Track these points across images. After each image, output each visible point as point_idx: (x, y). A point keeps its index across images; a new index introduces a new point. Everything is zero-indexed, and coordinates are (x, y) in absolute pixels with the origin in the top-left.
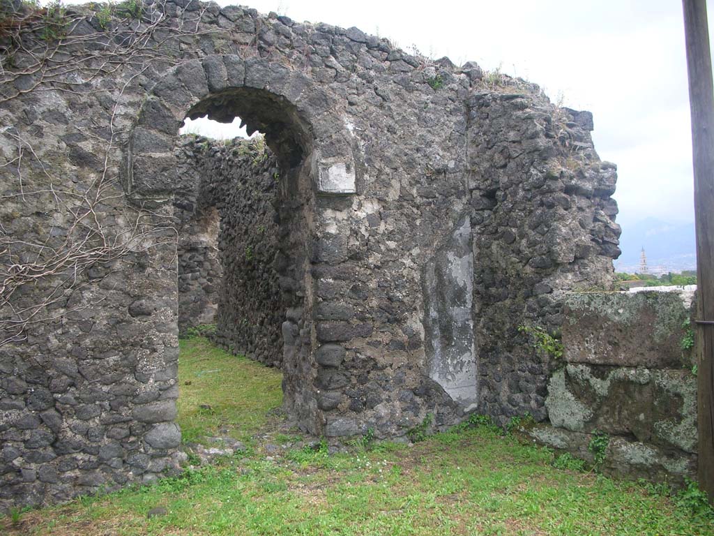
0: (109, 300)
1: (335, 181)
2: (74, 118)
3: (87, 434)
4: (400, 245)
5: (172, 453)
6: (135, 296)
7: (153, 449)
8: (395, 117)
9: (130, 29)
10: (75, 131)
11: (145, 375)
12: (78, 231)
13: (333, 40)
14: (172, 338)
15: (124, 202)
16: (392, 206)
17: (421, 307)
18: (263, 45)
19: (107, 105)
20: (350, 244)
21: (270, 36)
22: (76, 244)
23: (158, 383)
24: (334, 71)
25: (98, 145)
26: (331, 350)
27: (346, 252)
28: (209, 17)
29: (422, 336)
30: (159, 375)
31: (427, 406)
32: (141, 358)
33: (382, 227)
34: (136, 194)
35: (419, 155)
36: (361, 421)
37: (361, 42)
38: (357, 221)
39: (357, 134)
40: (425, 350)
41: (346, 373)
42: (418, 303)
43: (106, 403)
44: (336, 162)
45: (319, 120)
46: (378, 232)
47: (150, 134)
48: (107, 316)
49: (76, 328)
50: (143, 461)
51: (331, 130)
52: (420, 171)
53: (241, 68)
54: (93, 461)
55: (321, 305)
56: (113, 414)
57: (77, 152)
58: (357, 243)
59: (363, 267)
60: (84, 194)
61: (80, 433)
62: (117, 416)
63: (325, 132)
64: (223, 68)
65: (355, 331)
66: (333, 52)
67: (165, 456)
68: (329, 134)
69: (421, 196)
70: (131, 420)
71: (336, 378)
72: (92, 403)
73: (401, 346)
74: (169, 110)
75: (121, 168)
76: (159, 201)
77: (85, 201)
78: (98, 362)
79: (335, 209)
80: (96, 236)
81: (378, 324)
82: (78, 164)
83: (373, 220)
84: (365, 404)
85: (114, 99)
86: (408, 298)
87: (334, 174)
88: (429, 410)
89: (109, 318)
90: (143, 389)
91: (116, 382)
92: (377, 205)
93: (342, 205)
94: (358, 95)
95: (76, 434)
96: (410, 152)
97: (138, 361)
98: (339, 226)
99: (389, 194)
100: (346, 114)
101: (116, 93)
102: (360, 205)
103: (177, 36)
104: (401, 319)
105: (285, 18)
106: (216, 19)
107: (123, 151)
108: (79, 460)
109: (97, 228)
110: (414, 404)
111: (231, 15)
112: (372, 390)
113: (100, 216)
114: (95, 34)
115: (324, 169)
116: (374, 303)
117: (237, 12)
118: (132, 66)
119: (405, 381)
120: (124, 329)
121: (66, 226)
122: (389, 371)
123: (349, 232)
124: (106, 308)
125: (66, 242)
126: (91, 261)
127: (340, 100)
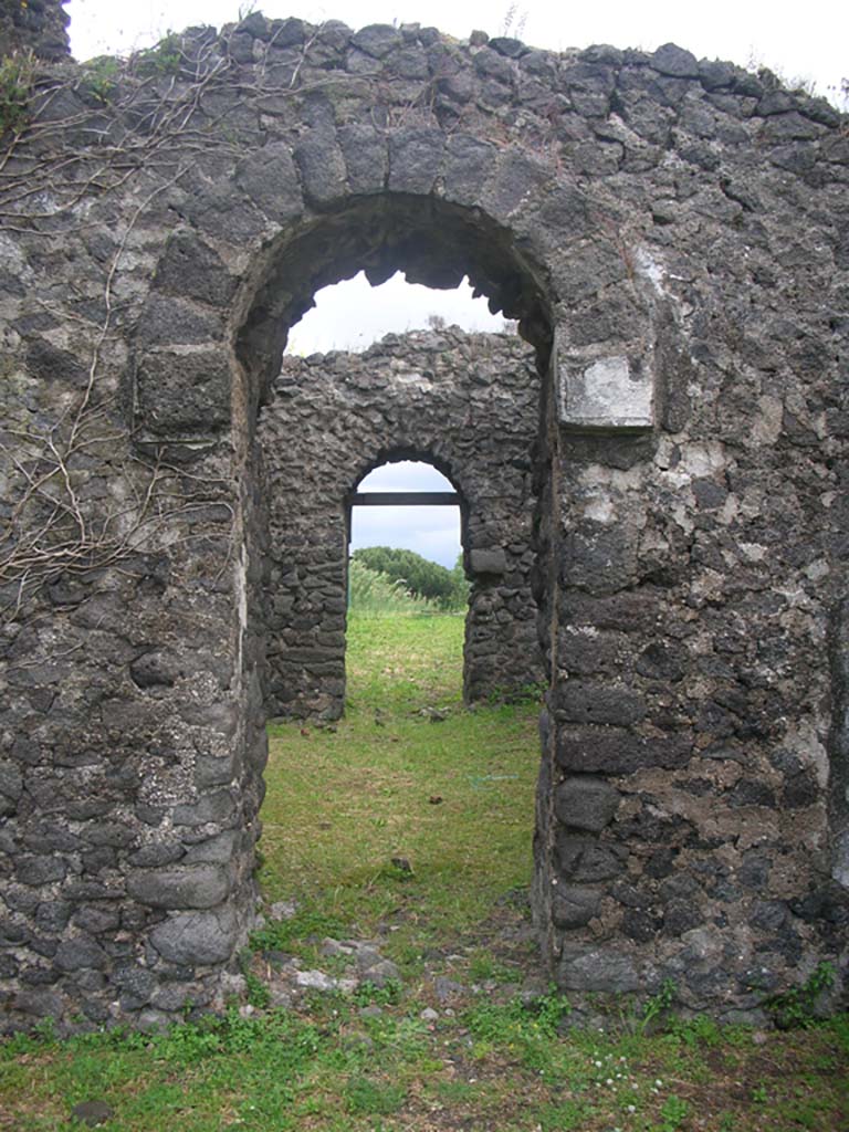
0: (89, 650)
1: (601, 399)
2: (37, 284)
3: (34, 912)
4: (777, 552)
5: (203, 976)
6: (140, 644)
7: (166, 961)
8: (772, 246)
9: (156, 96)
10: (38, 310)
11: (153, 809)
12: (33, 508)
13: (617, 77)
14: (212, 737)
15: (126, 451)
16: (759, 460)
17: (825, 707)
18: (447, 103)
19: (102, 252)
20: (644, 548)
21: (464, 82)
22: (29, 534)
23: (180, 828)
24: (616, 147)
25: (80, 335)
26: (583, 792)
27: (634, 565)
28: (323, 54)
29: (823, 776)
30: (183, 812)
31: (823, 944)
32: (147, 774)
33: (730, 509)
34: (145, 433)
35: (837, 336)
36: (647, 963)
37: (688, 78)
38: (665, 495)
39: (673, 288)
40: (827, 811)
41: (618, 848)
42: (817, 697)
43: (75, 857)
44: (605, 355)
45: (567, 258)
46: (720, 520)
47: (175, 305)
48: (83, 682)
49: (24, 702)
50: (142, 982)
51: (596, 281)
52: (836, 376)
53: (379, 151)
54: (44, 969)
55: (565, 687)
56: (88, 881)
57: (41, 350)
58: (664, 546)
59: (677, 602)
60: (47, 434)
61: (23, 909)
62: (93, 885)
63: (582, 285)
64: (337, 155)
65: (647, 752)
66: (616, 106)
67: (189, 979)
68: (590, 291)
69: (838, 437)
70: (124, 898)
71: (592, 856)
72: (46, 854)
73: (764, 796)
74: (214, 253)
75: (122, 381)
76: (194, 447)
77: (49, 449)
78: (61, 773)
79: (611, 465)
80: (65, 517)
81: (705, 739)
82: (42, 375)
83: (707, 493)
84: (659, 923)
85: (116, 240)
86: (790, 682)
87: (600, 381)
88: (827, 956)
89: (86, 686)
90: (149, 836)
91: (98, 817)
92: (719, 456)
93: (625, 455)
94: (678, 198)
95: (14, 910)
96: (810, 330)
97: (141, 779)
98: (618, 505)
99: (753, 432)
100: (645, 243)
101: (122, 227)
102: (676, 457)
103: (254, 100)
104: (768, 733)
105: (504, 40)
106: (340, 57)
107: (129, 344)
108: (20, 962)
109: (70, 504)
110: (789, 938)
111: (372, 45)
112: (679, 895)
113: (78, 477)
114: (86, 113)
115: (573, 371)
116: (701, 689)
117: (386, 37)
118: (156, 171)
119: (767, 880)
120: (115, 710)
121: (12, 499)
122: (728, 852)
123: (645, 518)
124: (82, 665)
125: (10, 530)
126: (54, 569)
127: (633, 213)
